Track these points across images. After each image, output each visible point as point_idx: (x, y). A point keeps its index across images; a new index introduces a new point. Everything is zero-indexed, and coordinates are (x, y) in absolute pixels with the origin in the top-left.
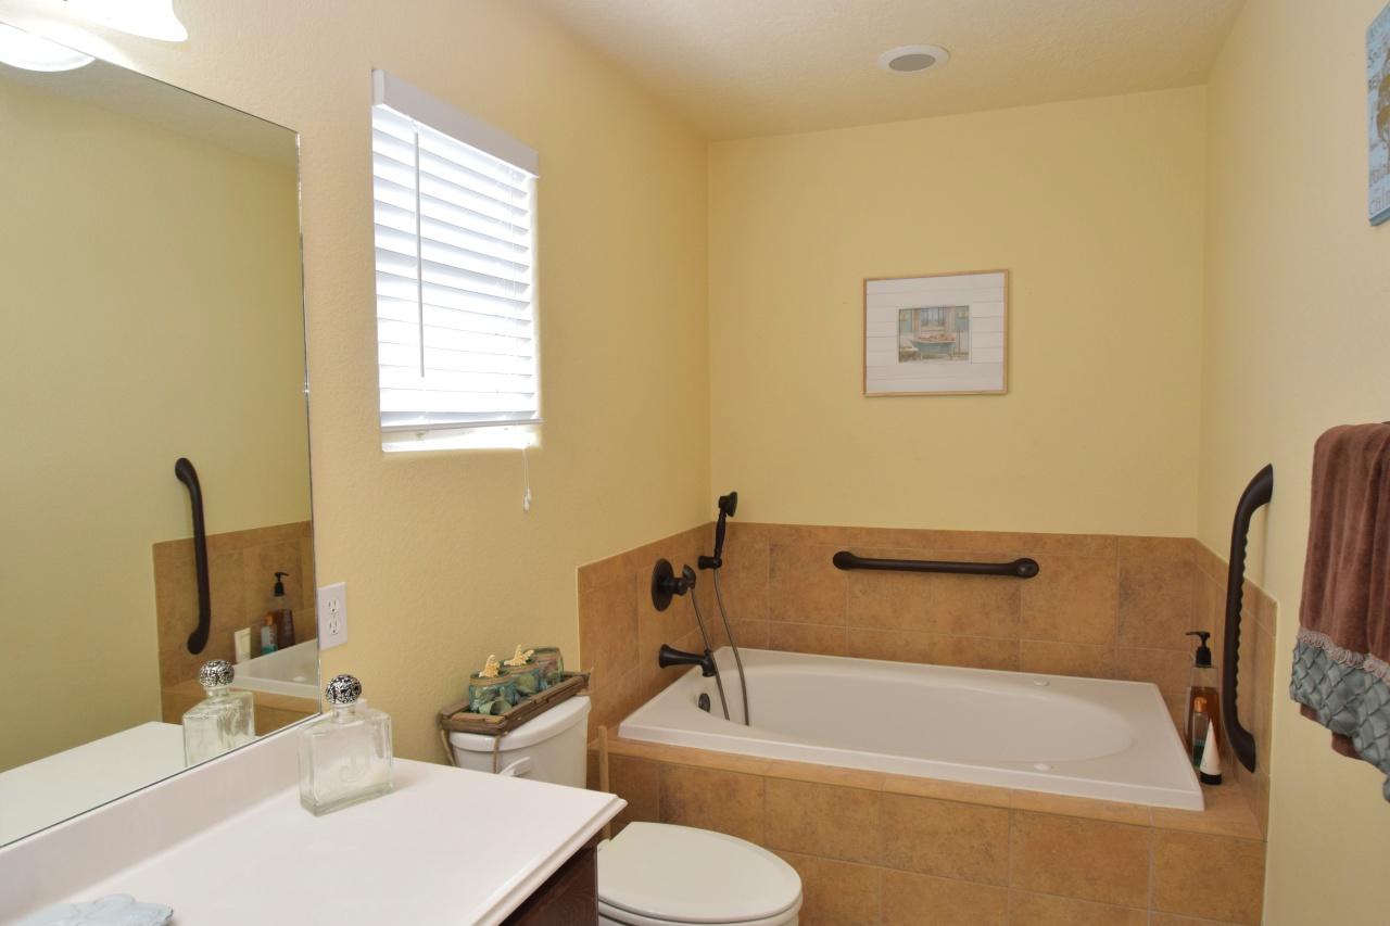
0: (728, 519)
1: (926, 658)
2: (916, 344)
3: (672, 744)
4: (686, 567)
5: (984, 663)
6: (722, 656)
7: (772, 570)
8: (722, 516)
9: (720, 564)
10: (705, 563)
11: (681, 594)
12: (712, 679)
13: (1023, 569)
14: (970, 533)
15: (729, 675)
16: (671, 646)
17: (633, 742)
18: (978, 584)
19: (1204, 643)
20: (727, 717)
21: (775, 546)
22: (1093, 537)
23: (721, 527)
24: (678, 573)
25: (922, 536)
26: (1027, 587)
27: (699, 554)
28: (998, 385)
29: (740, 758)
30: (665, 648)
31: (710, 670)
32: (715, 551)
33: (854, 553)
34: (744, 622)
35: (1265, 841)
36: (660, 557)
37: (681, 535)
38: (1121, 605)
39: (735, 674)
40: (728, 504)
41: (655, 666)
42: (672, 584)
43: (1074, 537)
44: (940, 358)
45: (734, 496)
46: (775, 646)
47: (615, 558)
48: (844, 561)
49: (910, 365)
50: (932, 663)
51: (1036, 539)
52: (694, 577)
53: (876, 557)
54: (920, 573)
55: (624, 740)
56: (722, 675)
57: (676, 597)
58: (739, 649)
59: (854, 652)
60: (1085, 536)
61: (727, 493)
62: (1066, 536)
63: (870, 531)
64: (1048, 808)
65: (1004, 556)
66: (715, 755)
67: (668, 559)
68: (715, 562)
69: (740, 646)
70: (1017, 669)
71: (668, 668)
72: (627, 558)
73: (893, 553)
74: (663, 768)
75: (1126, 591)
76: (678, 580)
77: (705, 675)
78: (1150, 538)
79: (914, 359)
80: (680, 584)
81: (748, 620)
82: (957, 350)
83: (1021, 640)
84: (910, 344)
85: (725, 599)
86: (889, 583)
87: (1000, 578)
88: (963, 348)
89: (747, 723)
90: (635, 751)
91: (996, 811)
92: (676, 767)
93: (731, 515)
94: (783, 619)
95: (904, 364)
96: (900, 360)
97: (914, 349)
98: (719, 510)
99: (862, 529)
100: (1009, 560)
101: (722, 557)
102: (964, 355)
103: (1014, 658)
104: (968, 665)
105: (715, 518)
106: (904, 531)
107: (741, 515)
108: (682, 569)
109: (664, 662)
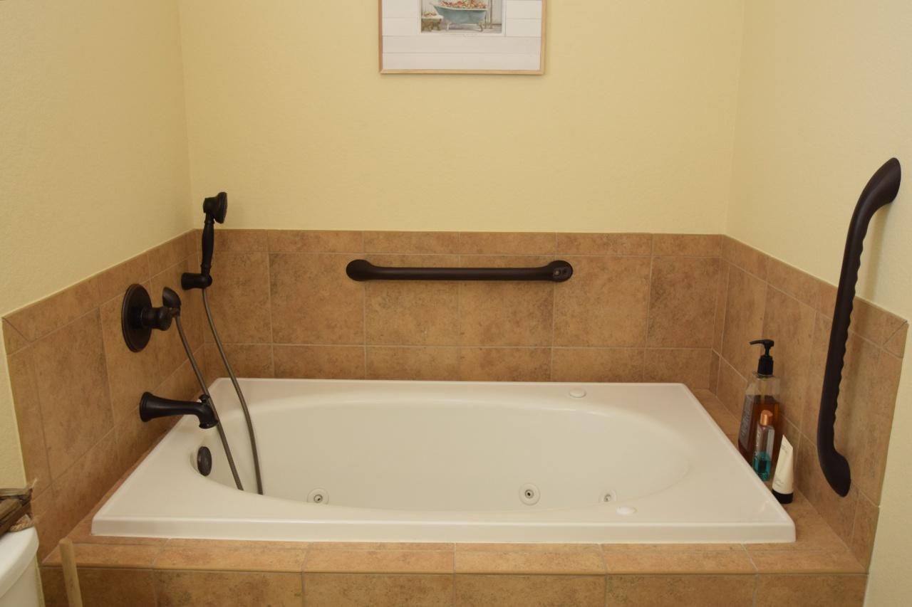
0: (217, 226)
1: (454, 374)
2: (443, 11)
3: (170, 537)
4: (166, 289)
5: (515, 375)
6: (220, 392)
7: (274, 285)
8: (209, 224)
9: (210, 281)
10: (189, 281)
11: (163, 329)
12: (212, 431)
13: (557, 273)
14: (501, 234)
15: (230, 417)
16: (154, 394)
17: (114, 542)
18: (510, 290)
19: (767, 352)
20: (240, 487)
21: (277, 255)
22: (629, 236)
23: (208, 236)
24: (156, 302)
25: (447, 239)
26: (561, 292)
27: (181, 271)
28: (533, 64)
29: (266, 547)
30: (147, 397)
31: (209, 418)
32: (202, 266)
33: (371, 261)
34: (242, 348)
35: (867, 573)
36: (131, 282)
37: (157, 250)
38: (652, 306)
39: (240, 414)
40: (216, 208)
41: (136, 421)
42: (151, 316)
43: (609, 236)
44: (468, 29)
45: (222, 197)
46: (280, 373)
47: (63, 294)
48: (360, 271)
49: (434, 35)
50: (461, 379)
51: (571, 239)
52: (178, 303)
53: (396, 264)
54: (446, 281)
55: (100, 540)
56: (223, 419)
57: (156, 333)
58: (239, 380)
59: (374, 374)
60: (621, 235)
61: (214, 194)
62: (601, 236)
63: (390, 236)
64: (647, 566)
65: (537, 259)
66: (232, 547)
67: (142, 283)
68: (203, 279)
69: (240, 376)
70: (547, 377)
71: (153, 420)
72: (82, 291)
73: (417, 260)
74: (160, 576)
75: (658, 291)
76: (158, 310)
77: (203, 426)
78: (683, 236)
79: (439, 29)
80: (161, 315)
81: (247, 344)
82: (488, 20)
83: (552, 348)
84: (434, 11)
85: (218, 322)
86: (411, 293)
87: (533, 283)
88: (495, 19)
89: (260, 491)
90: (118, 558)
91: (590, 579)
92: (179, 574)
93: (221, 221)
94: (290, 341)
95: (427, 35)
96: (423, 29)
97: (439, 17)
98: (204, 215)
99: (378, 233)
100: (543, 263)
101: (211, 273)
102: (498, 26)
103: (545, 367)
104: (498, 379)
105: (201, 226)
106: (427, 234)
107: (232, 221)
108: (161, 293)
109: (146, 414)
